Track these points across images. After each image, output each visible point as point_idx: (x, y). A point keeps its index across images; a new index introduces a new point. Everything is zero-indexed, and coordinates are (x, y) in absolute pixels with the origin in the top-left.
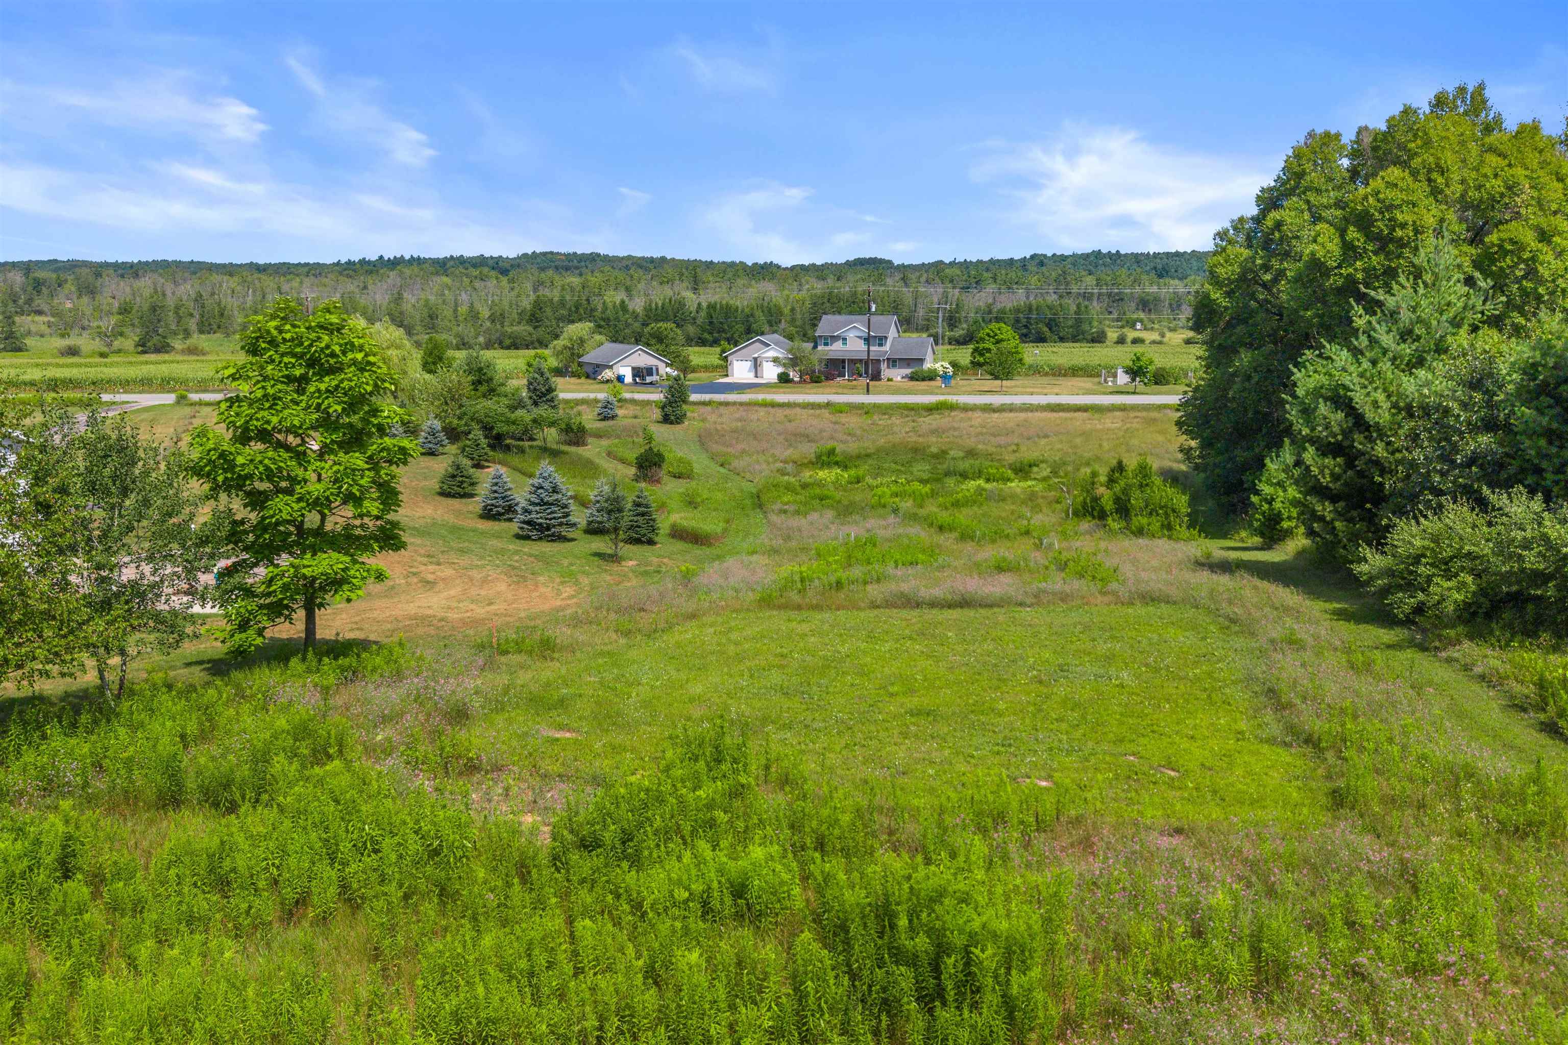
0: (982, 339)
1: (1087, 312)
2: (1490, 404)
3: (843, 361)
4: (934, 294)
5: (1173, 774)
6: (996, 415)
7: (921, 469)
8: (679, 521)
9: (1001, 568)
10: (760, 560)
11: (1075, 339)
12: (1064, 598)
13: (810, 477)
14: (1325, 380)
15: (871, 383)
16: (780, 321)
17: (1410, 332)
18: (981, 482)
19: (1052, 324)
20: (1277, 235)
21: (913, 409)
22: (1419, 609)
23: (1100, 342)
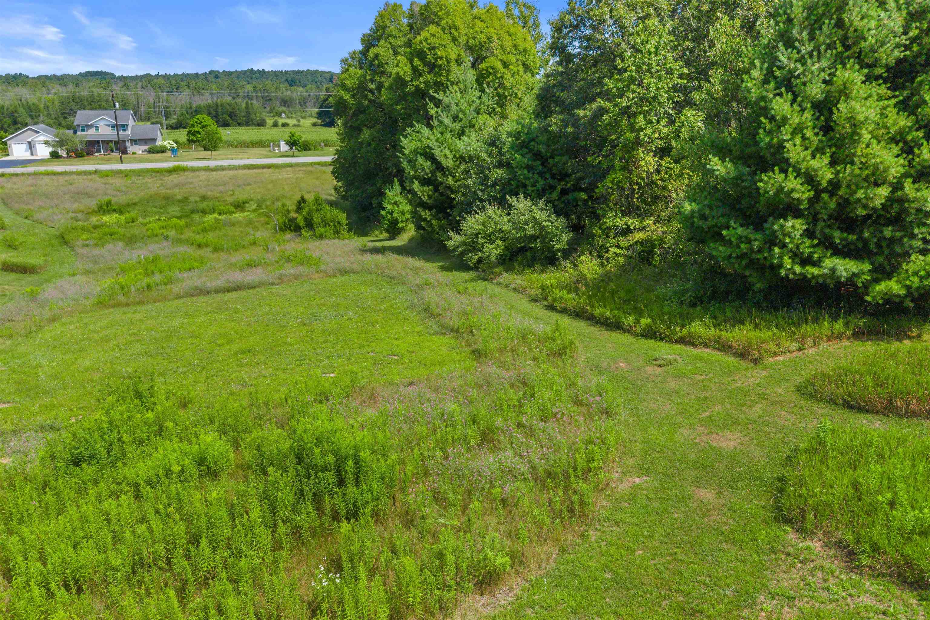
0: (193, 125)
1: (253, 108)
2: (500, 153)
3: (98, 142)
4: (150, 95)
5: (396, 358)
6: (215, 173)
7: (174, 210)
8: (8, 259)
9: (251, 265)
10: (81, 279)
11: (247, 124)
12: (296, 277)
13: (97, 221)
14: (419, 144)
15: (123, 156)
16: (39, 115)
17: (457, 116)
18: (216, 215)
19: (232, 115)
20: (376, 62)
21: (158, 172)
22: (480, 261)
23: (263, 126)
